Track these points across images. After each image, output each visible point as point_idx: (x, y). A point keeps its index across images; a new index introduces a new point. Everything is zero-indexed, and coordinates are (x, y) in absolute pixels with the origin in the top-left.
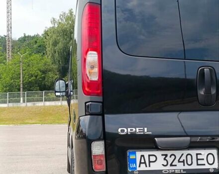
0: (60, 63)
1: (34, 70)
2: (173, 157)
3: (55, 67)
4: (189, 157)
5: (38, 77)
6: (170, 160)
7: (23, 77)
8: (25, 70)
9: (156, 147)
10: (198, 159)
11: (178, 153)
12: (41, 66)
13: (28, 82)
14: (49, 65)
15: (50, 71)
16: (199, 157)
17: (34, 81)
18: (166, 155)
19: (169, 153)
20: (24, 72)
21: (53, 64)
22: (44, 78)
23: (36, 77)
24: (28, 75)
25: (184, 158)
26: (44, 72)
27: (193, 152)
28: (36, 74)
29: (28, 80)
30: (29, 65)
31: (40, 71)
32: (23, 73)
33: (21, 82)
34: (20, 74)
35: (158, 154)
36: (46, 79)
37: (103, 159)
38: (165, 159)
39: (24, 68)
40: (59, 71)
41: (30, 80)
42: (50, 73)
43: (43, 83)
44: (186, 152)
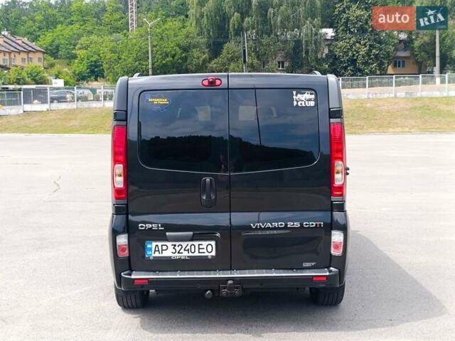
0: (211, 33)
1: (170, 46)
2: (180, 247)
3: (203, 40)
4: (193, 247)
5: (176, 58)
6: (178, 249)
7: (153, 58)
8: (156, 46)
9: (166, 239)
10: (199, 249)
11: (184, 244)
12: (181, 39)
13: (161, 65)
14: (193, 38)
15: (195, 47)
16: (201, 247)
17: (169, 63)
18: (175, 245)
19: (177, 244)
20: (155, 49)
21: (198, 35)
22: (186, 58)
23: (173, 57)
24: (161, 54)
25: (189, 247)
26: (186, 49)
27: (196, 243)
28: (173, 52)
29: (161, 62)
30: (162, 39)
31: (180, 48)
32: (152, 51)
33: (150, 66)
34: (148, 53)
35: (169, 244)
36: (189, 61)
37: (127, 247)
38: (174, 248)
39: (155, 43)
40: (209, 46)
41: (164, 62)
42: (194, 50)
43: (184, 67)
44: (190, 243)
